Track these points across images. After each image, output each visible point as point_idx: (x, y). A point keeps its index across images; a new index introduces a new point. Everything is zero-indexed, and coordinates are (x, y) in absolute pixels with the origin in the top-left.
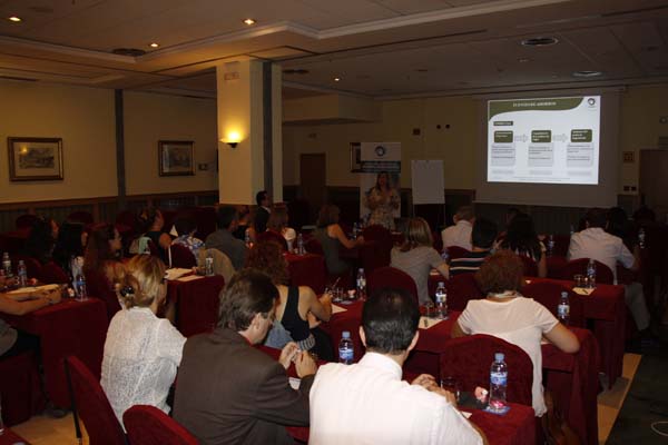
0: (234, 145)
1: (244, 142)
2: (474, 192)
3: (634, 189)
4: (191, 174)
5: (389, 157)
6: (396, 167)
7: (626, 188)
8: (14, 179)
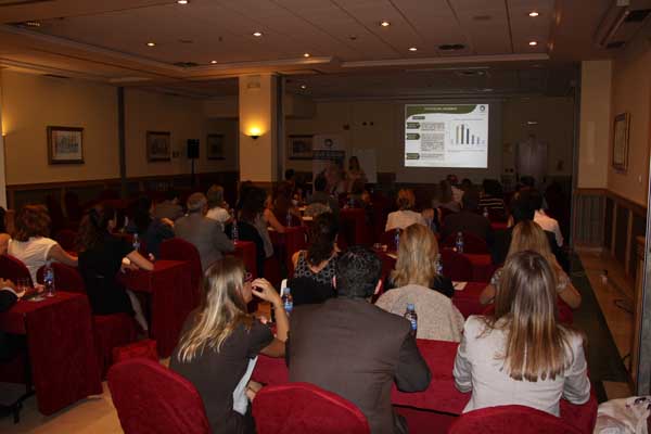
0: (255, 137)
1: (264, 135)
2: (394, 175)
3: (512, 170)
4: (169, 160)
5: (336, 147)
6: (340, 155)
7: (506, 171)
8: (54, 163)
